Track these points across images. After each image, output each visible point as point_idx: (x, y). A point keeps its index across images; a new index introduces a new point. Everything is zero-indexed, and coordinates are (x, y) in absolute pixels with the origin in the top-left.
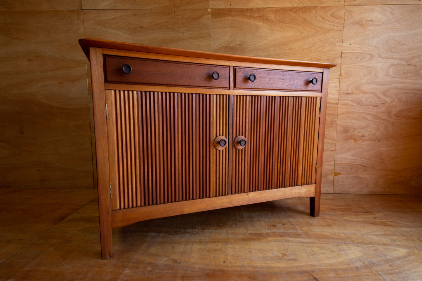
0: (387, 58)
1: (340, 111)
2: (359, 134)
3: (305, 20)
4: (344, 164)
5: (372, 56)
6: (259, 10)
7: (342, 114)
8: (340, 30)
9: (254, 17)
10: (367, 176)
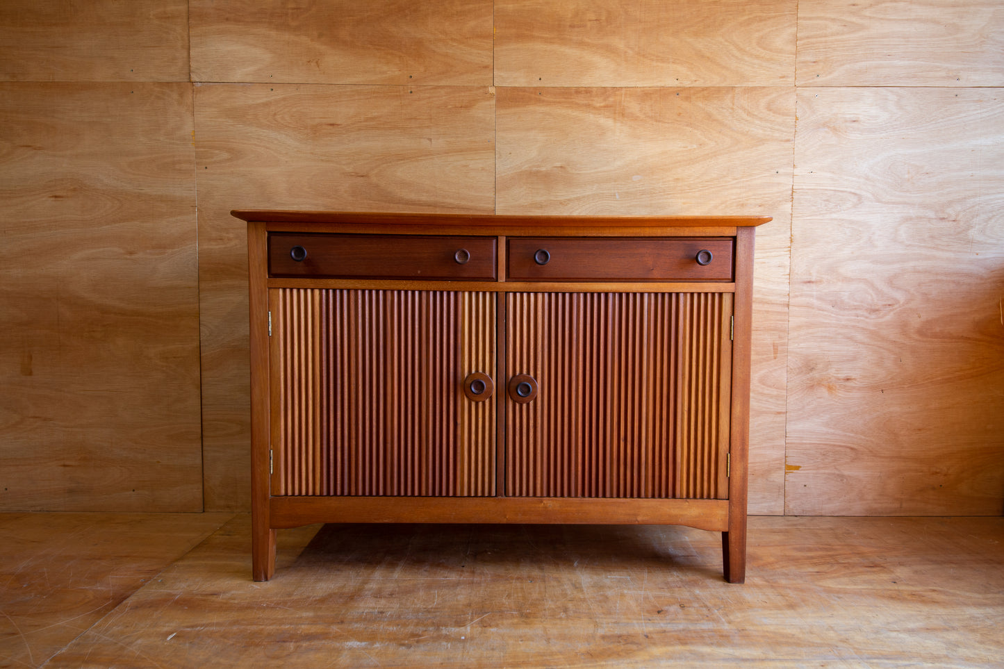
0: (894, 203)
1: (794, 321)
2: (839, 375)
3: (709, 117)
4: (808, 446)
5: (860, 197)
6: (604, 91)
7: (799, 327)
8: (788, 141)
9: (595, 108)
10: (860, 473)
